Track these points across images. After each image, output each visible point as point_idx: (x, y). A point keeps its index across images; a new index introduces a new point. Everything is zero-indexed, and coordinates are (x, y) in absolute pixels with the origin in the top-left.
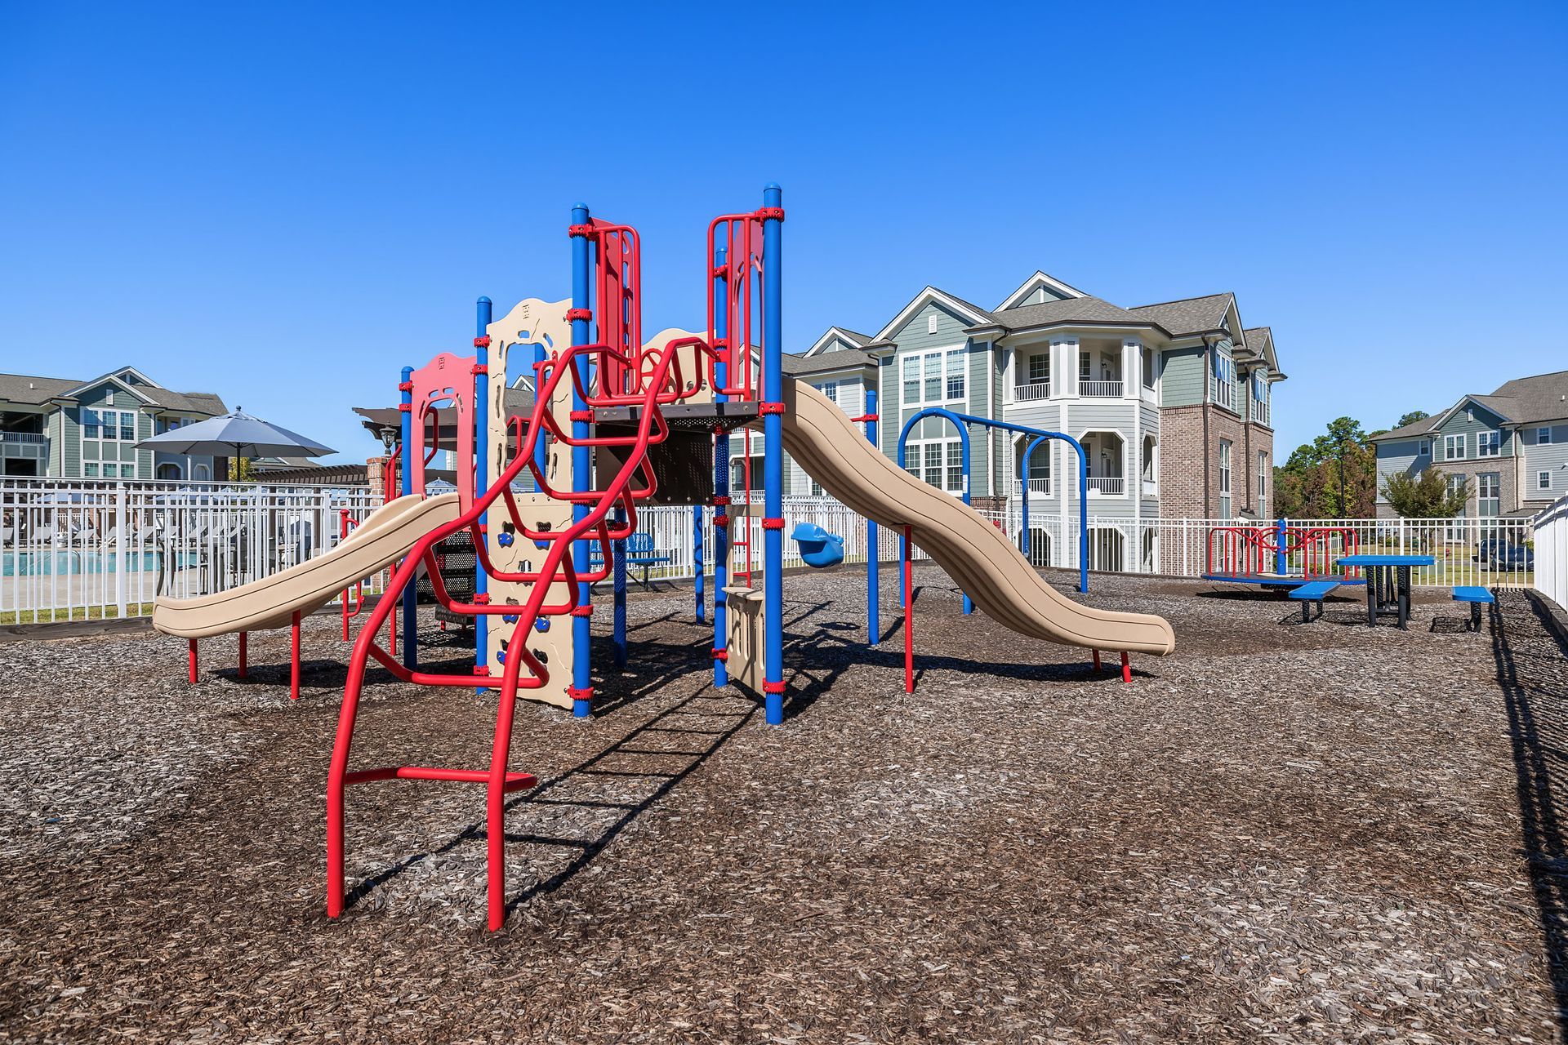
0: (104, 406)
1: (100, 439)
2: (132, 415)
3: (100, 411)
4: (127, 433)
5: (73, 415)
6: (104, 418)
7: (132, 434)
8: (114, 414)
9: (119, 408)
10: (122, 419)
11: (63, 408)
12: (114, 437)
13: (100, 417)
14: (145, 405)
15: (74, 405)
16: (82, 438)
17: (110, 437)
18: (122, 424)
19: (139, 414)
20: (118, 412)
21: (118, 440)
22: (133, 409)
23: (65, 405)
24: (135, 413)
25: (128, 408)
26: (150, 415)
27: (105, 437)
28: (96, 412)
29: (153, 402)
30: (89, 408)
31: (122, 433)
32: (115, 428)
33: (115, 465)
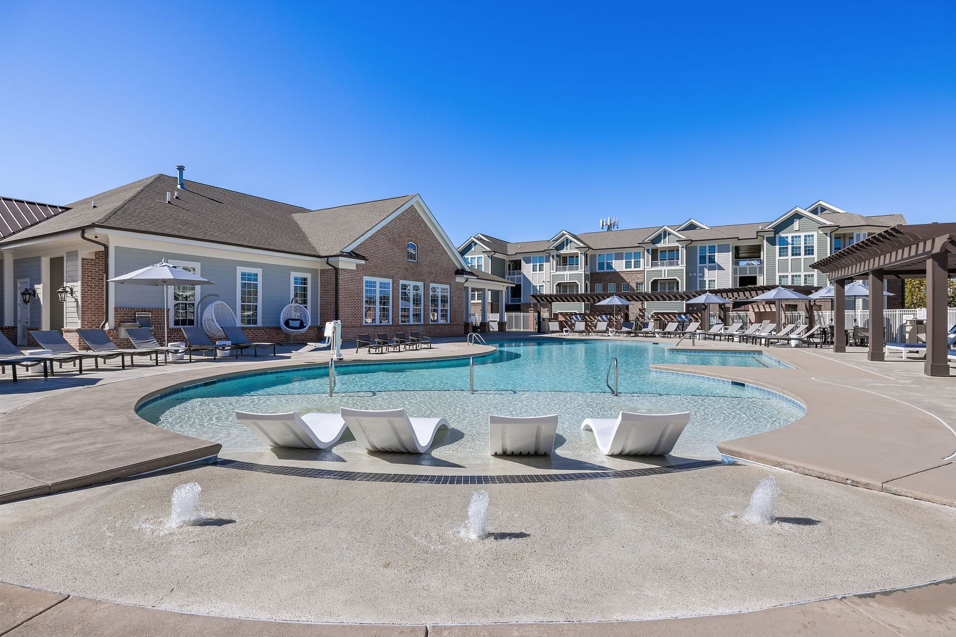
0: (792, 232)
1: (790, 257)
2: (813, 236)
3: (790, 236)
4: (809, 250)
5: (772, 241)
6: (793, 241)
7: (813, 250)
8: (800, 237)
9: (802, 231)
10: (805, 240)
11: (765, 238)
12: (800, 254)
13: (790, 241)
14: (823, 227)
15: (772, 235)
16: (777, 257)
17: (796, 255)
18: (805, 243)
19: (818, 234)
20: (802, 235)
21: (802, 256)
22: (813, 231)
23: (767, 235)
24: (815, 234)
25: (810, 231)
26: (826, 234)
27: (793, 255)
28: (787, 237)
29: (828, 223)
30: (783, 235)
31: (805, 251)
32: (800, 248)
33: (800, 276)
